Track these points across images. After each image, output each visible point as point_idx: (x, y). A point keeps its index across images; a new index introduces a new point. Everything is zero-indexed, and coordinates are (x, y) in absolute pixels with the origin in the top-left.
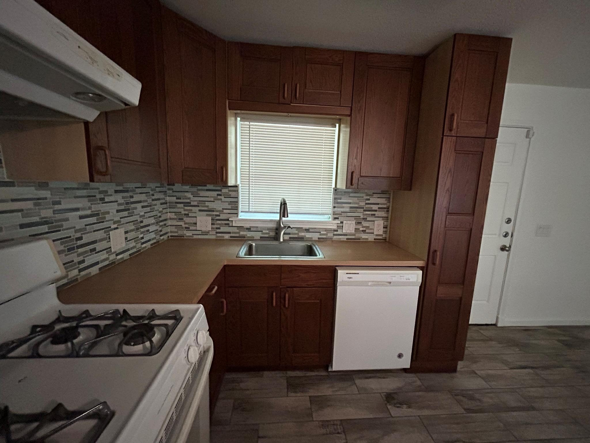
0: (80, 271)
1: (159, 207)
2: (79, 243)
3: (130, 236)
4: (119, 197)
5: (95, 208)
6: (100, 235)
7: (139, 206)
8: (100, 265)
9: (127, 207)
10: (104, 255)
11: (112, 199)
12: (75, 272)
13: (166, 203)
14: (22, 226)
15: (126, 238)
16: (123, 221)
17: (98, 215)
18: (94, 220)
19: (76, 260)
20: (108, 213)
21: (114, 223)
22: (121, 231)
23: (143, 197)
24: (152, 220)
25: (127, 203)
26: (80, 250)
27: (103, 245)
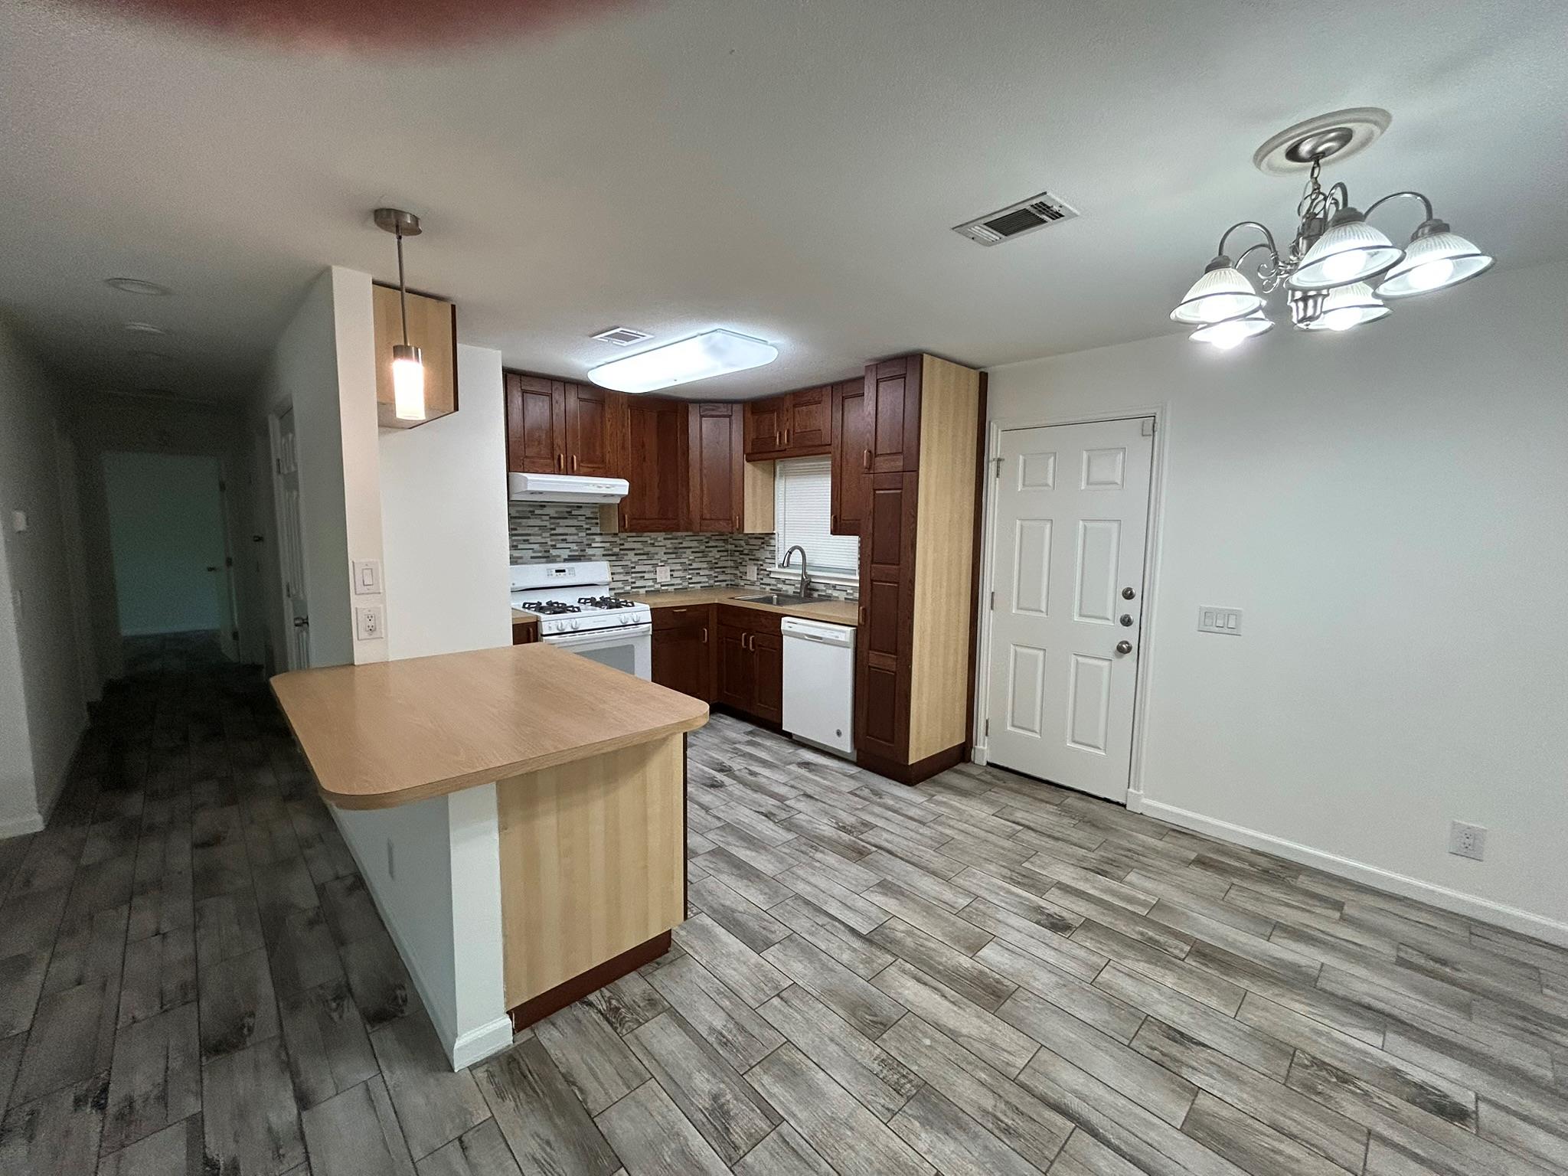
0: (632, 588)
1: (714, 554)
2: (633, 570)
3: (675, 574)
4: (668, 543)
5: (646, 549)
6: (649, 568)
7: (689, 551)
8: (647, 589)
9: (676, 551)
10: (651, 583)
11: (660, 544)
12: (628, 588)
13: (727, 551)
14: (604, 555)
15: (672, 575)
16: (670, 561)
17: (648, 554)
18: (645, 557)
19: (630, 580)
20: (657, 554)
21: (662, 562)
22: (668, 568)
23: (694, 544)
24: (705, 565)
25: (675, 548)
26: (633, 575)
27: (652, 576)
